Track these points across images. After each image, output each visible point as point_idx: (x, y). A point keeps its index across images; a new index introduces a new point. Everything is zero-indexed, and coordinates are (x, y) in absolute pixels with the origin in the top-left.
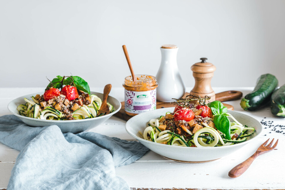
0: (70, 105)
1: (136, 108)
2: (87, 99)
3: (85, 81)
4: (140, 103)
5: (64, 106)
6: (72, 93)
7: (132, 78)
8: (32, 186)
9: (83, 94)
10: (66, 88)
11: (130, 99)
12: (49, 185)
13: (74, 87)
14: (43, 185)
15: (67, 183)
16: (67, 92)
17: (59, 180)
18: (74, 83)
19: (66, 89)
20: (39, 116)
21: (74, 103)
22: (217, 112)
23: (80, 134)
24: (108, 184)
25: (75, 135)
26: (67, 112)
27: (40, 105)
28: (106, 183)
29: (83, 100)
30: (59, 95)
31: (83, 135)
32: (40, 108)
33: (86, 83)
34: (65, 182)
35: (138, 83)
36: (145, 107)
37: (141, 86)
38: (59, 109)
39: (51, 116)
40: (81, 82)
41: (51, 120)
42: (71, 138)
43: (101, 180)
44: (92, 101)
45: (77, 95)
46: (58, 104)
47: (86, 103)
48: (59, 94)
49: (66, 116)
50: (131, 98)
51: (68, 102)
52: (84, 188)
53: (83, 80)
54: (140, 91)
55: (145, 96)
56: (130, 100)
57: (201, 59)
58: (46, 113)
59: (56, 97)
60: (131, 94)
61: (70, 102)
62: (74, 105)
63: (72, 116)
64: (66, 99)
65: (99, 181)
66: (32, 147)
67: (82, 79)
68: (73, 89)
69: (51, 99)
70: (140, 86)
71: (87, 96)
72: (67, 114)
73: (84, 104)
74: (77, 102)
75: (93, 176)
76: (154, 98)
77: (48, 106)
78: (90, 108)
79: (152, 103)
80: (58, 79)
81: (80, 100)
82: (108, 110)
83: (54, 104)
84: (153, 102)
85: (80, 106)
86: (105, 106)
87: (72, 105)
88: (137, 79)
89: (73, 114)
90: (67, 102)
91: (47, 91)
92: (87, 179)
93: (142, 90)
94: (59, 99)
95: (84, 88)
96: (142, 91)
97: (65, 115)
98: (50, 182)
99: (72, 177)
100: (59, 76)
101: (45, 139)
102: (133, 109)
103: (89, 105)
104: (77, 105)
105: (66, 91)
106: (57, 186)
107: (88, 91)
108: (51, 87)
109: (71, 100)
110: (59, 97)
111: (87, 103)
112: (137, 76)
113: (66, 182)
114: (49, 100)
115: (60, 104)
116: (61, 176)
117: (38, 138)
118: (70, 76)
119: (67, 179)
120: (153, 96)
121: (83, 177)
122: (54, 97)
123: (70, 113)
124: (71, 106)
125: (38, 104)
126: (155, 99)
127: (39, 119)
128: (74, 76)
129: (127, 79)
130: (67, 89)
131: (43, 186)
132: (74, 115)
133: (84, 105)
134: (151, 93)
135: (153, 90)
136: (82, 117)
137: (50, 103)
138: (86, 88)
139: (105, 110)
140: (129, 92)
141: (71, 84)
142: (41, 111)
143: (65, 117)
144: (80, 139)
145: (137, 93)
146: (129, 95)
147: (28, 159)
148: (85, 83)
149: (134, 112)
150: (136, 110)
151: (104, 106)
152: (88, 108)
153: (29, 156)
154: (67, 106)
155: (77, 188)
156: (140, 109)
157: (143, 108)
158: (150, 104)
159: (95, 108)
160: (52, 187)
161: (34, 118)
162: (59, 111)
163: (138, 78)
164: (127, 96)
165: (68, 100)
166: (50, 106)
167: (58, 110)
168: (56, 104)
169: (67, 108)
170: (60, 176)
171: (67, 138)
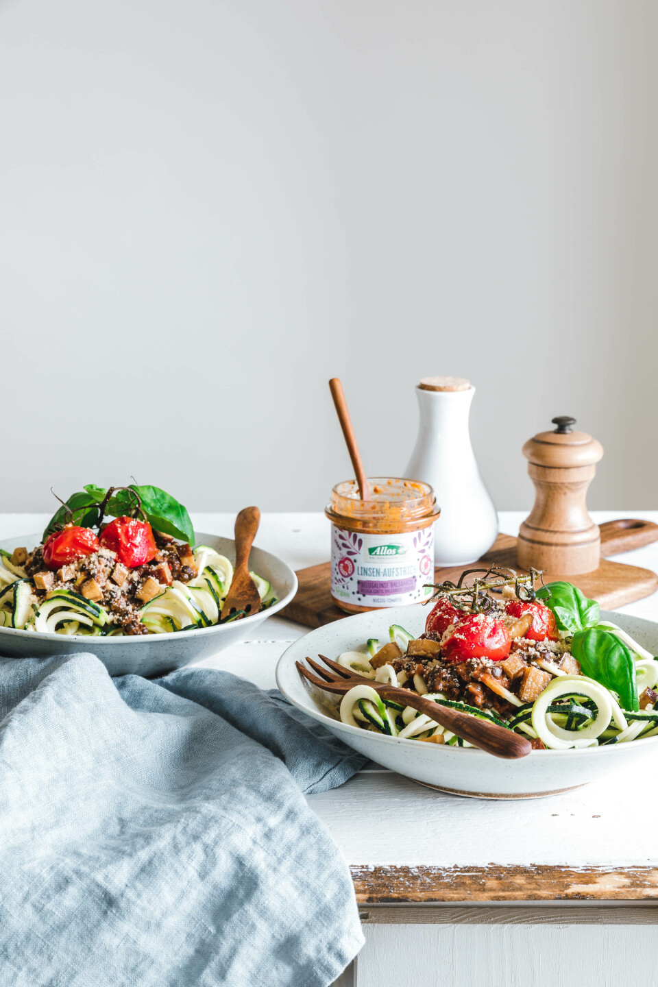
0: (131, 582)
1: (366, 588)
2: (186, 561)
3: (176, 502)
4: (378, 572)
5: (111, 586)
6: (137, 544)
7: (356, 487)
8: (26, 867)
9: (169, 545)
10: (119, 525)
11: (347, 559)
12: (84, 863)
13: (143, 523)
14: (63, 860)
15: (144, 855)
16: (123, 539)
17: (113, 843)
18: (143, 507)
19: (116, 529)
20: (30, 620)
21: (146, 574)
22: (573, 620)
23: (168, 678)
24: (280, 861)
25: (149, 683)
26: (121, 607)
27: (32, 582)
28: (272, 860)
29: (174, 567)
30: (95, 551)
31: (179, 684)
32: (34, 594)
33: (182, 508)
34: (135, 851)
35: (374, 508)
36: (393, 584)
37: (382, 515)
38: (96, 598)
39: (70, 621)
40: (165, 506)
41: (70, 635)
42: (140, 694)
43: (255, 849)
44: (201, 569)
45: (153, 549)
46: (94, 582)
47: (182, 575)
48: (96, 547)
49: (118, 620)
50: (350, 553)
51: (127, 573)
52: (199, 875)
53: (172, 498)
54: (378, 533)
55: (394, 551)
56: (346, 562)
57: (555, 421)
58: (53, 612)
59: (84, 556)
60: (349, 542)
61: (131, 573)
62: (143, 583)
63: (139, 620)
64: (118, 564)
65: (251, 851)
66: (17, 732)
67: (167, 494)
68: (142, 530)
69: (68, 564)
70: (380, 515)
71: (184, 551)
72: (124, 613)
73: (175, 579)
74: (152, 574)
75: (229, 833)
76: (425, 557)
77: (59, 588)
78: (196, 591)
79: (417, 574)
80: (88, 497)
81: (164, 566)
82: (257, 595)
83: (79, 582)
84: (423, 571)
85: (164, 586)
86: (245, 584)
87: (139, 582)
88: (376, 491)
89: (141, 613)
90: (122, 574)
91: (56, 537)
92: (209, 842)
93: (384, 529)
94: (97, 563)
95: (176, 525)
96: (386, 532)
97: (117, 617)
98: (84, 851)
99: (160, 836)
100: (92, 487)
101: (59, 703)
102: (356, 590)
103: (193, 583)
104: (154, 581)
105: (118, 536)
106: (110, 867)
107: (189, 536)
108: (67, 523)
109: (133, 567)
110: (94, 557)
111: (186, 576)
112: (372, 481)
113: (139, 854)
114: (61, 567)
115: (98, 581)
116: (118, 828)
117: (35, 701)
118: (126, 485)
119: (140, 841)
120: (423, 551)
121: (196, 838)
122: (79, 558)
123: (133, 610)
124: (135, 588)
125: (25, 581)
126: (429, 560)
127: (30, 631)
128: (142, 487)
129: (340, 489)
130: (119, 530)
131: (62, 864)
132: (146, 614)
133: (177, 583)
134: (415, 540)
135: (421, 531)
136: (172, 621)
137: (66, 577)
138: (183, 525)
139: (247, 597)
140: (345, 534)
141: (134, 512)
142: (37, 605)
143: (116, 622)
144: (170, 697)
145: (370, 540)
146: (345, 545)
147: (9, 774)
148: (178, 509)
149: (359, 599)
150: (364, 595)
151: (242, 582)
152: (189, 592)
153: (9, 762)
154: (122, 588)
155: (176, 872)
156: (377, 593)
157: (389, 588)
158: (412, 576)
159: (213, 591)
160: (93, 869)
161: (14, 627)
162: (97, 605)
163: (379, 488)
164: (338, 546)
165: (125, 565)
166: (65, 588)
167: (92, 602)
168: (84, 581)
169: (123, 595)
170: (114, 828)
171: (126, 693)
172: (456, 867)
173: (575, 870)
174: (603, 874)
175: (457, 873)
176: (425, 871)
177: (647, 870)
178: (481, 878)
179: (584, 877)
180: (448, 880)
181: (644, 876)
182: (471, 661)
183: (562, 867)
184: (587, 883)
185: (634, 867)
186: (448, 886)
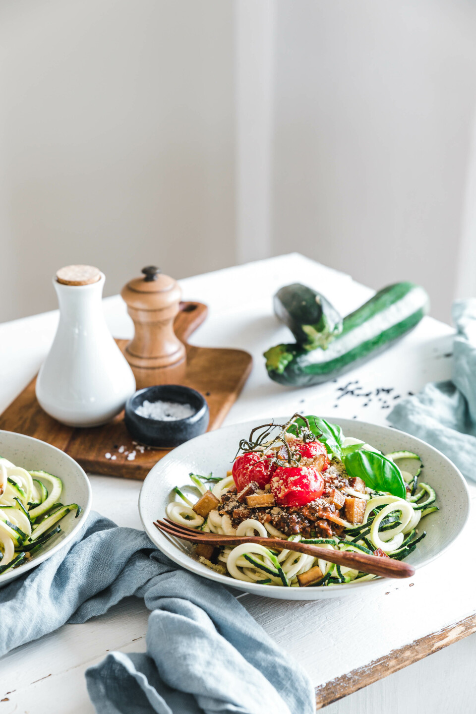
57: (145, 271)
172: (373, 661)
173: (436, 634)
174: (451, 630)
175: (373, 665)
176: (355, 672)
177: (472, 617)
178: (387, 662)
179: (441, 636)
180: (369, 672)
181: (471, 621)
182: (311, 505)
183: (430, 635)
184: (442, 639)
185: (467, 618)
186: (369, 675)
